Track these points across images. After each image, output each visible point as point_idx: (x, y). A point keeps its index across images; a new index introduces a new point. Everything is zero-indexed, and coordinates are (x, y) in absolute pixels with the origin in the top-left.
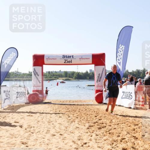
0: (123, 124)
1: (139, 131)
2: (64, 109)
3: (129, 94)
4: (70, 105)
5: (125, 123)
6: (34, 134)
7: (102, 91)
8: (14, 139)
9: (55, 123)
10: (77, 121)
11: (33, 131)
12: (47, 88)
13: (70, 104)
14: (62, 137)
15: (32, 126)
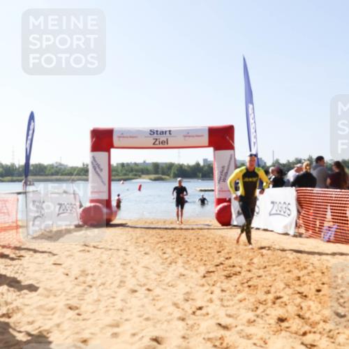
0: (276, 268)
1: (309, 282)
2: (154, 238)
3: (285, 206)
4: (166, 229)
5: (279, 265)
6: (94, 289)
7: (229, 201)
8: (52, 298)
9: (135, 267)
10: (180, 261)
11: (91, 283)
12: (119, 195)
13: (165, 227)
14: (151, 295)
15: (90, 272)
